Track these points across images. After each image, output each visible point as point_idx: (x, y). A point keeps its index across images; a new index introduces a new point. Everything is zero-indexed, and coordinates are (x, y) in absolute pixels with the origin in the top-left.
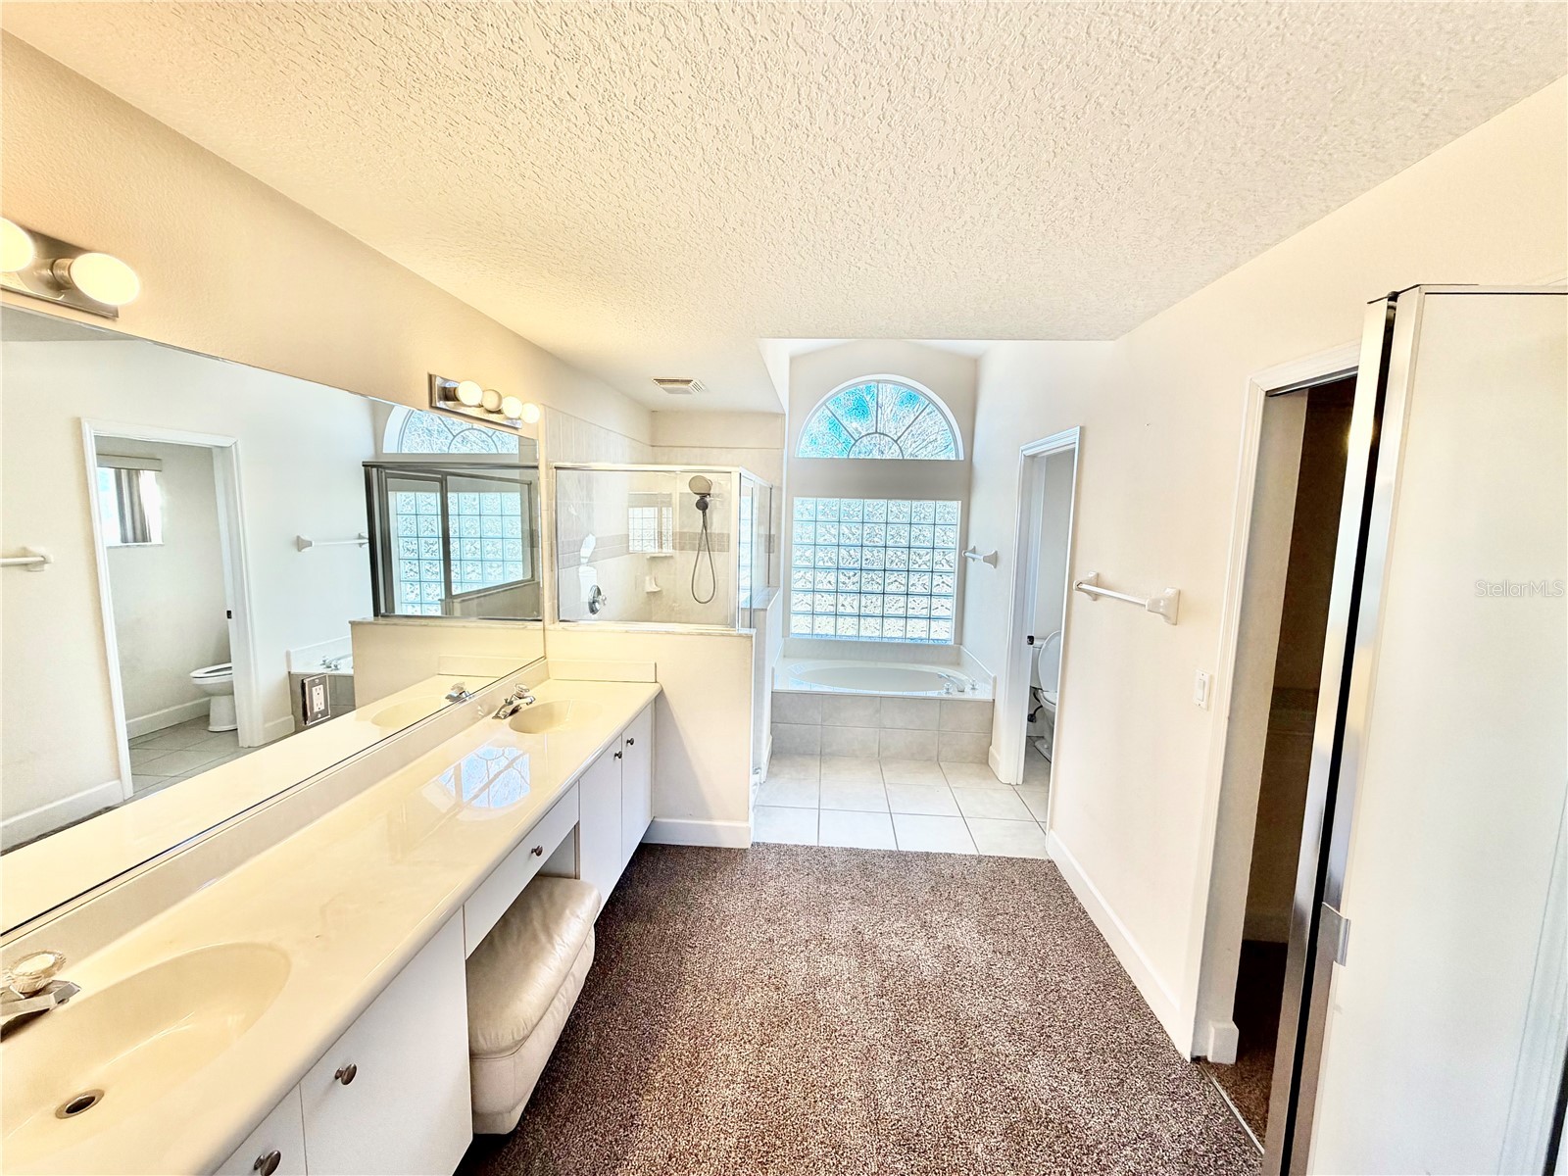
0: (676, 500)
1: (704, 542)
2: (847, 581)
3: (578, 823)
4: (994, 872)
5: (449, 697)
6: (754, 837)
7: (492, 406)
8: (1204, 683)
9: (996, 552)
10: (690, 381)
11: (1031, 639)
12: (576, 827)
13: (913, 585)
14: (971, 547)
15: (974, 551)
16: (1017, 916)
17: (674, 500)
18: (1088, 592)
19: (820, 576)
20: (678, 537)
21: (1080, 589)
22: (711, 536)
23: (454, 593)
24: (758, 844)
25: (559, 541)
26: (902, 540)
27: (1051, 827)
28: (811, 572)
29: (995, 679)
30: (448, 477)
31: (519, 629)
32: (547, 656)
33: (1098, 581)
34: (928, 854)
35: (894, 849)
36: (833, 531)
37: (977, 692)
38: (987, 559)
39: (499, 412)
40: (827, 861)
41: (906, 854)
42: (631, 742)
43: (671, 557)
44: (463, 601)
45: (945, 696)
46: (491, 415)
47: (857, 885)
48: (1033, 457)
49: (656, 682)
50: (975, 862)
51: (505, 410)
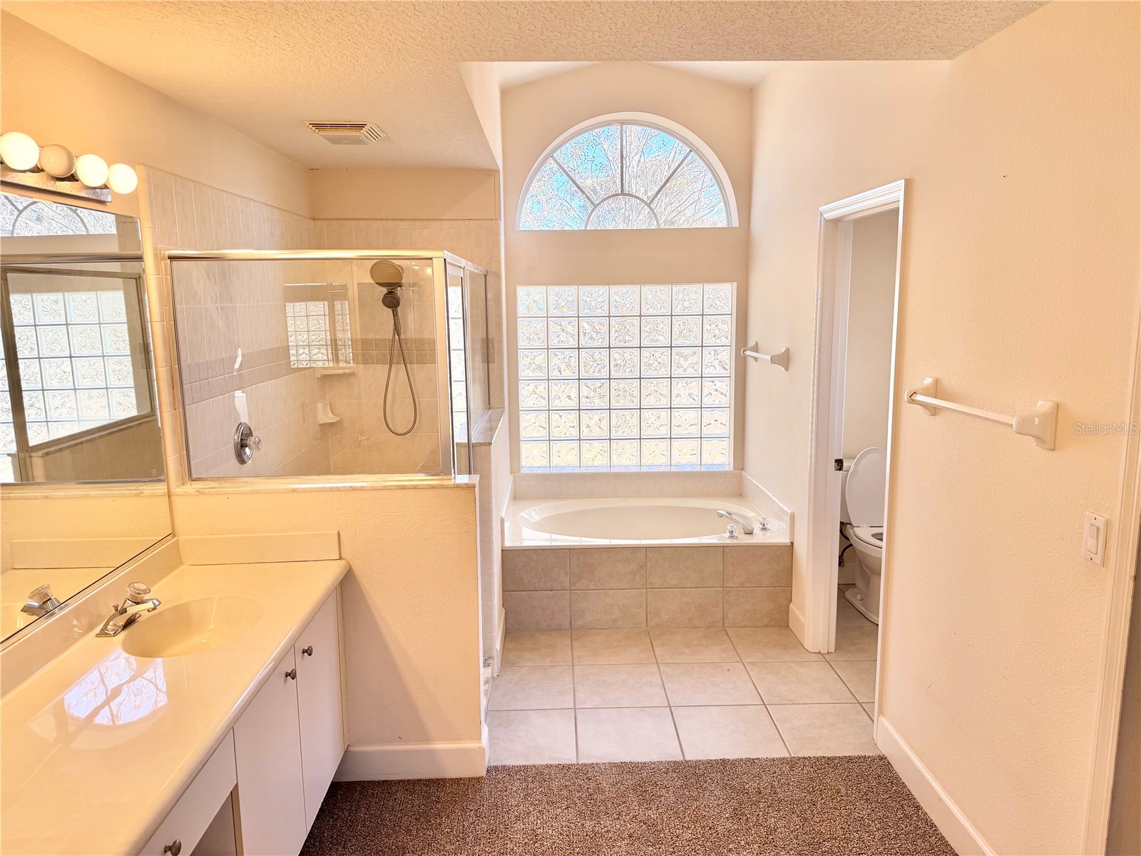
0: (353, 292)
1: (396, 353)
2: (592, 394)
3: (236, 786)
4: (812, 779)
5: (27, 609)
6: (490, 759)
7: (59, 170)
8: (1098, 529)
9: (788, 350)
10: (362, 126)
11: (839, 463)
12: (234, 796)
13: (678, 395)
14: (751, 343)
15: (756, 348)
16: (848, 840)
17: (350, 293)
18: (925, 406)
19: (556, 388)
20: (360, 347)
21: (914, 402)
22: (406, 343)
23: (31, 444)
24: (496, 769)
25: (183, 364)
26: (661, 338)
27: (881, 712)
28: (543, 385)
29: (792, 517)
30: (9, 275)
31: (130, 496)
32: (177, 532)
33: (937, 390)
34: (724, 762)
35: (680, 758)
36: (569, 329)
37: (768, 533)
38: (774, 360)
39: (72, 178)
40: (592, 785)
41: (696, 765)
42: (308, 652)
43: (352, 375)
44: (47, 454)
45: (729, 541)
46: (59, 183)
47: (635, 817)
48: (836, 221)
49: (340, 558)
50: (786, 768)
51: (80, 175)
